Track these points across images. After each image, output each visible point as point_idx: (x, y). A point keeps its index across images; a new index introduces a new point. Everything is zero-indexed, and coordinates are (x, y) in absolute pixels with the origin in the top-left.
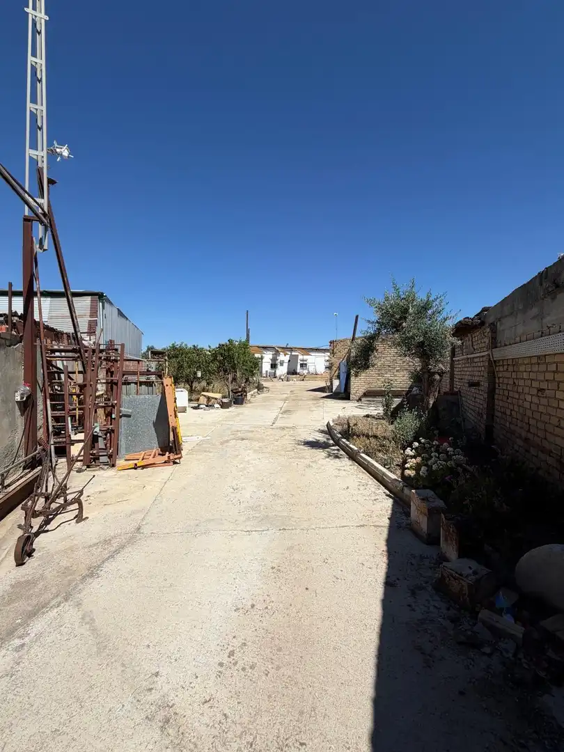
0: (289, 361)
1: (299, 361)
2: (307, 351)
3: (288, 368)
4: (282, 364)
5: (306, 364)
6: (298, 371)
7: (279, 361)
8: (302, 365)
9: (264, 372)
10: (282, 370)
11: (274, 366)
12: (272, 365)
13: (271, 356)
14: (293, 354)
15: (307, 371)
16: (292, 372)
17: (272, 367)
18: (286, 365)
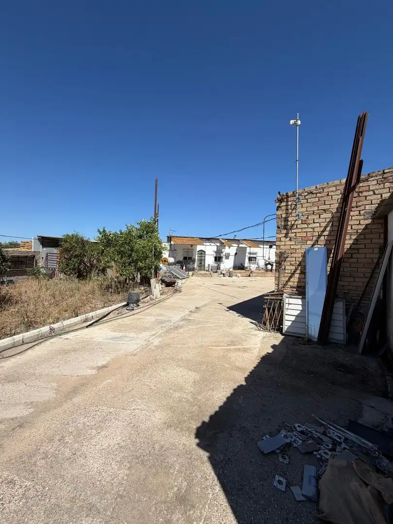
0: (236, 254)
1: (247, 254)
2: (256, 243)
3: (235, 262)
4: (227, 257)
5: (255, 258)
6: (246, 265)
7: (224, 253)
8: (250, 259)
9: (206, 265)
10: (227, 264)
11: (218, 259)
12: (216, 258)
13: (215, 248)
14: (241, 246)
15: (256, 266)
16: (239, 267)
17: (216, 260)
18: (232, 258)
